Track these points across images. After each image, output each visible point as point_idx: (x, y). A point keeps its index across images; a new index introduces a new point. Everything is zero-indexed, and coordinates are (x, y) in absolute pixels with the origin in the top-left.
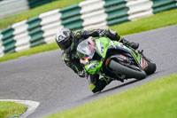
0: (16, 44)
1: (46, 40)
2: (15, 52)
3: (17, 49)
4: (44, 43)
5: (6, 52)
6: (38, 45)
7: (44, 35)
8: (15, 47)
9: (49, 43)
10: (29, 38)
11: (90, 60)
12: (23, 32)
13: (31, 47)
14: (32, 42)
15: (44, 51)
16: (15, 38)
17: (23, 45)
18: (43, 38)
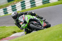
0: (26, 6)
1: (36, 5)
2: (25, 9)
3: (26, 8)
4: (36, 6)
5: (22, 9)
6: (33, 7)
7: (36, 3)
8: (25, 8)
9: (37, 6)
10: (30, 5)
11: (23, 23)
12: (28, 2)
13: (31, 7)
14: (31, 6)
15: (35, 9)
16: (25, 4)
17: (28, 7)
18: (35, 4)
